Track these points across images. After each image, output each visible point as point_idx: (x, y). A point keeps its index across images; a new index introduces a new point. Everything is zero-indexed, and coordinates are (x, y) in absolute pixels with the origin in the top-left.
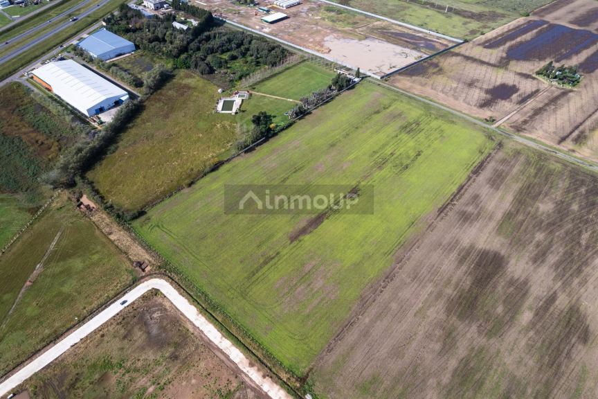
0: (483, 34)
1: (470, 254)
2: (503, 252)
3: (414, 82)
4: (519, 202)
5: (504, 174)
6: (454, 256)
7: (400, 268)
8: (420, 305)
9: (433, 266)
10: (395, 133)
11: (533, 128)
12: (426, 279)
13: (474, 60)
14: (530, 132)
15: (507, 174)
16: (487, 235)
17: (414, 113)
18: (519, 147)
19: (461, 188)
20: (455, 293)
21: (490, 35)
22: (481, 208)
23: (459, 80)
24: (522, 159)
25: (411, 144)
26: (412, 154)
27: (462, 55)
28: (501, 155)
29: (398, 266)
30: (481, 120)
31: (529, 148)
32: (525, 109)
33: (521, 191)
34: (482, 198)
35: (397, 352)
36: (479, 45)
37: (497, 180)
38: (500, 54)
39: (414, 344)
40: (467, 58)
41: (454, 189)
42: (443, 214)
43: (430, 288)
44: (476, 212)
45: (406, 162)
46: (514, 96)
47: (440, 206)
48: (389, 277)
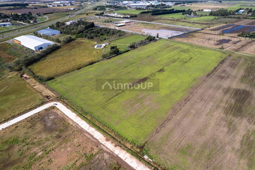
0: (209, 27)
1: (229, 90)
2: (248, 89)
3: (183, 39)
4: (248, 72)
5: (236, 63)
6: (220, 91)
7: (193, 96)
8: (208, 111)
9: (211, 95)
10: (178, 53)
11: (243, 50)
12: (208, 100)
13: (208, 34)
14: (243, 51)
15: (237, 63)
16: (236, 83)
17: (186, 47)
18: (240, 56)
19: (215, 68)
20: (227, 105)
21: (212, 28)
22: (228, 74)
23: (203, 39)
24: (243, 59)
25: (187, 55)
26: (188, 58)
27: (202, 33)
28: (231, 58)
29: (191, 95)
30: (217, 48)
31: (244, 56)
32: (237, 45)
33: (247, 69)
34: (228, 71)
35: (200, 133)
36: (209, 30)
37: (233, 65)
38: (219, 32)
39: (210, 128)
40: (205, 33)
41: (213, 68)
42: (209, 77)
43: (211, 104)
44: (226, 76)
45: (185, 61)
46: (230, 42)
47: (207, 74)
48: (187, 100)
